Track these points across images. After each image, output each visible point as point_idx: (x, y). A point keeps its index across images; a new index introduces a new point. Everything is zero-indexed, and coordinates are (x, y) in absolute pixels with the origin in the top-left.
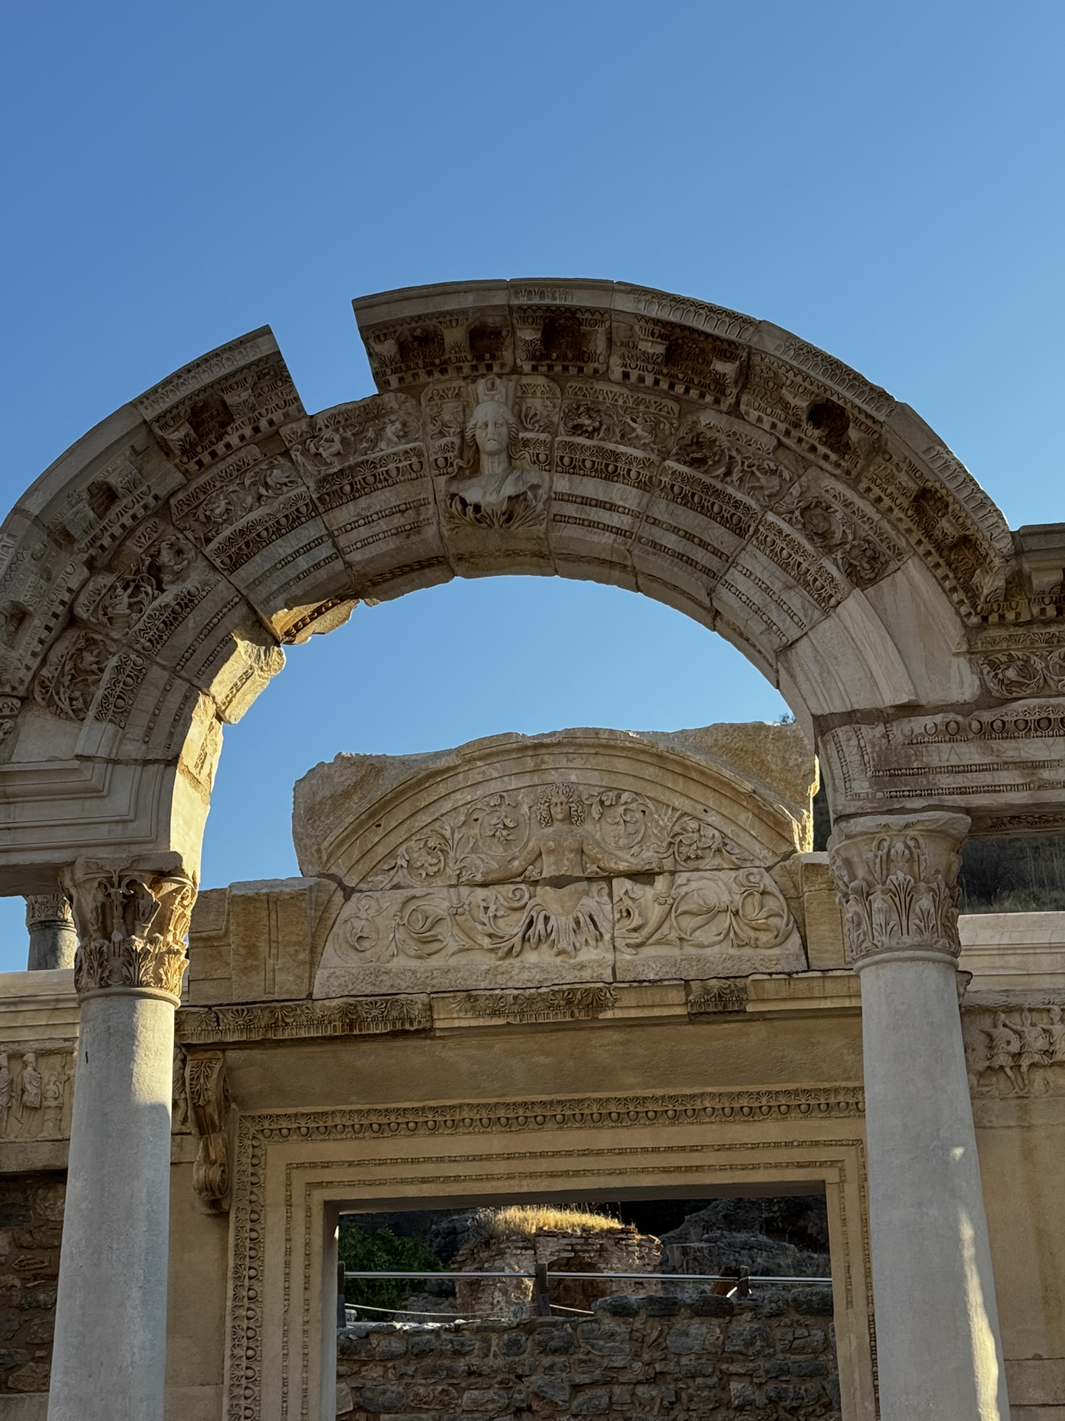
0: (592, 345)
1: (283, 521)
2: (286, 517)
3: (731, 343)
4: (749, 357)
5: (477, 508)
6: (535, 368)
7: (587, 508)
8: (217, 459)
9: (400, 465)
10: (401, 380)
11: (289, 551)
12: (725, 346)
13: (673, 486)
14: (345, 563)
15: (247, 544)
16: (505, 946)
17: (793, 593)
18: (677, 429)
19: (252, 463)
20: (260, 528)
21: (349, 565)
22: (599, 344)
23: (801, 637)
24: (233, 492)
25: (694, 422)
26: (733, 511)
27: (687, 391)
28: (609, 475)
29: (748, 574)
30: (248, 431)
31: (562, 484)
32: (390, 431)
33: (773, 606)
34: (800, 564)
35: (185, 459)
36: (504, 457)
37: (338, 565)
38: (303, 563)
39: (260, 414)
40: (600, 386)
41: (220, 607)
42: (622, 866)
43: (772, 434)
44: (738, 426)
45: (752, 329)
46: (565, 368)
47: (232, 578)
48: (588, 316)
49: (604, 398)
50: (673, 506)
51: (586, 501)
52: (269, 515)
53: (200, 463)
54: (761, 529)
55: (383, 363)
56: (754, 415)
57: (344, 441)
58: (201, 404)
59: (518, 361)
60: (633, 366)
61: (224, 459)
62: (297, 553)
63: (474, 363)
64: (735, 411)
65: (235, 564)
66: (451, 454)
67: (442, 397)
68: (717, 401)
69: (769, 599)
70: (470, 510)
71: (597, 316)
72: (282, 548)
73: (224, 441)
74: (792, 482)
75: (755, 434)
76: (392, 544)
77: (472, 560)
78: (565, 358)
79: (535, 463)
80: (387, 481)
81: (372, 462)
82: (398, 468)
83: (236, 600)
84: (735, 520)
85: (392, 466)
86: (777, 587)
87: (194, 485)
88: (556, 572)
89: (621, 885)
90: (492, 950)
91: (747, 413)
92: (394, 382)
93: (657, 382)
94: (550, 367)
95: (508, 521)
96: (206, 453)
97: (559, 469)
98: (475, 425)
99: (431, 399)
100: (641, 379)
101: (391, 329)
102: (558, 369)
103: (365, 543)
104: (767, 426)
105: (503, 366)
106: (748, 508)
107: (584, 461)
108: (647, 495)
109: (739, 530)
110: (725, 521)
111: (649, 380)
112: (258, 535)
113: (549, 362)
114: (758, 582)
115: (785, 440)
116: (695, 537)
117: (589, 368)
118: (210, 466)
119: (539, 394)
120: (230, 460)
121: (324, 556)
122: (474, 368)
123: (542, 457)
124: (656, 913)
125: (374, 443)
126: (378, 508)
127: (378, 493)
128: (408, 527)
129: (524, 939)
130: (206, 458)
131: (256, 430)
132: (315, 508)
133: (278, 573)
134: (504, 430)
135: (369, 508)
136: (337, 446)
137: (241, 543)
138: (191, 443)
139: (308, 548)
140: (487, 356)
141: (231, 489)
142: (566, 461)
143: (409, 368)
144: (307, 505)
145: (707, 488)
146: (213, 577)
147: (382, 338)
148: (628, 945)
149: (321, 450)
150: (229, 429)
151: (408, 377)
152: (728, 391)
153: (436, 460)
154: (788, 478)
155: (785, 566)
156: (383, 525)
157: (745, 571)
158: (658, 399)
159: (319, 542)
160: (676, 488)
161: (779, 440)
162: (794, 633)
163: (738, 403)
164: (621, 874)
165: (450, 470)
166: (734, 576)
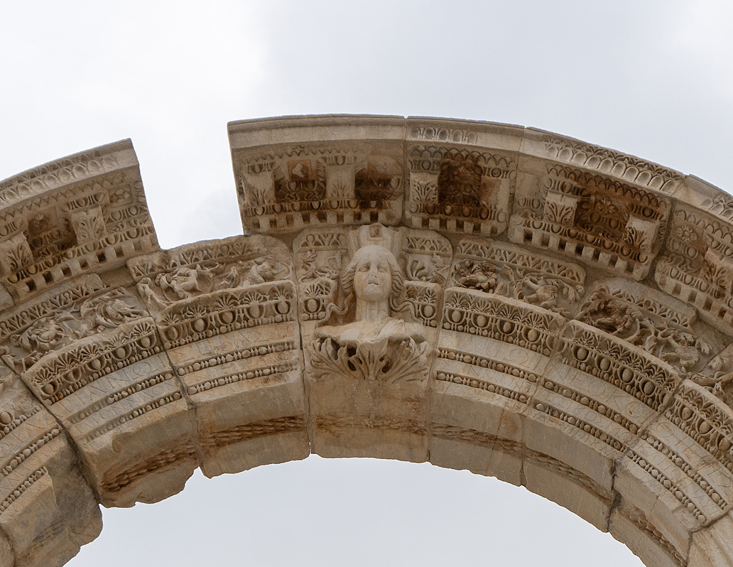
0: (492, 199)
1: (122, 352)
2: (125, 348)
3: (651, 197)
4: (671, 217)
5: (352, 351)
6: (425, 223)
7: (476, 368)
8: (51, 285)
9: (264, 304)
10: (273, 223)
11: (124, 385)
12: (645, 203)
13: (577, 349)
14: (190, 403)
15: (75, 373)
17: (711, 469)
18: (582, 296)
19: (92, 292)
20: (93, 357)
21: (194, 407)
22: (499, 197)
23: (721, 518)
24: (67, 319)
25: (602, 290)
26: (645, 377)
27: (596, 256)
28: (504, 333)
29: (661, 447)
30: (92, 258)
31: (449, 341)
32: (255, 270)
33: (688, 481)
34: (721, 437)
35: (15, 278)
36: (384, 306)
37: (182, 405)
38: (140, 399)
39: (107, 240)
40: (496, 245)
41: (34, 437)
43: (689, 305)
44: (651, 295)
45: (677, 183)
46: (460, 226)
47: (53, 409)
48: (492, 164)
49: (502, 259)
50: (575, 372)
51: (475, 361)
52: (106, 343)
53: (32, 286)
54: (678, 397)
55: (255, 200)
56: (671, 283)
57: (201, 278)
58: (41, 218)
59: (407, 213)
60: (537, 225)
61: (61, 284)
62: (134, 388)
63: (357, 210)
64: (648, 280)
65: (58, 394)
66: (324, 296)
67: (317, 244)
68: (629, 269)
69: (683, 475)
70: (343, 352)
71: (502, 166)
72: (116, 382)
73: (63, 265)
74: (711, 355)
75: (671, 305)
76: (246, 387)
77: (334, 428)
78: (461, 214)
79: (419, 316)
80: (247, 321)
81: (233, 298)
82: (261, 307)
83: (56, 431)
84: (647, 387)
85: (254, 304)
86: (693, 461)
87: (22, 308)
88: (429, 457)
91: (663, 284)
92: (264, 222)
93: (562, 246)
94: (443, 223)
95: (385, 369)
96: (40, 274)
97: (447, 325)
98: (354, 268)
99: (306, 244)
100: (545, 242)
101: (268, 161)
102: (451, 224)
103: (215, 384)
104: (684, 296)
105: (389, 217)
106: (664, 374)
107: (476, 316)
108: (546, 359)
109: (653, 401)
110: (634, 389)
111: (554, 241)
112: (90, 365)
113: (443, 216)
114: (671, 454)
115: (705, 313)
116: (599, 404)
117: (486, 228)
118: (43, 291)
119: (427, 250)
120: (67, 287)
121: (164, 394)
122: (358, 217)
123: (428, 310)
125: (235, 282)
126: (234, 348)
127: (236, 333)
128: (267, 371)
130: (40, 281)
131: (102, 258)
132: (161, 343)
133: (108, 408)
134: (388, 276)
135: (223, 347)
136: (192, 280)
137: (69, 371)
138: (24, 260)
139: (148, 384)
140: (373, 203)
141: (63, 316)
142: (456, 316)
143: (283, 210)
144: (150, 337)
145: (617, 350)
146: (29, 404)
147: (257, 169)
149: (173, 283)
150: (70, 252)
151: (281, 220)
152: (643, 257)
153: (306, 302)
154: (707, 351)
155: (704, 441)
156: (238, 367)
157: (656, 444)
158: (563, 263)
159: (160, 379)
160: (580, 351)
161: (697, 312)
162: (712, 511)
163: (653, 271)
165: (321, 314)
166: (643, 448)
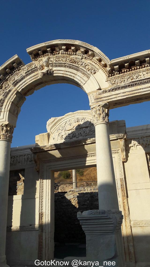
1: (21, 79)
4: (76, 46)
7: (58, 71)
9: (34, 70)
12: (73, 45)
15: (16, 83)
16: (70, 138)
17: (84, 77)
18: (69, 59)
19: (18, 73)
23: (85, 83)
25: (71, 57)
27: (70, 53)
28: (60, 66)
32: (34, 66)
34: (85, 73)
35: (9, 74)
36: (47, 66)
37: (28, 84)
41: (14, 91)
42: (84, 126)
44: (76, 56)
45: (75, 42)
47: (15, 87)
49: (60, 57)
50: (68, 69)
54: (79, 69)
55: (32, 57)
56: (78, 54)
58: (10, 66)
60: (62, 51)
62: (23, 83)
68: (73, 54)
71: (57, 45)
75: (79, 57)
76: (34, 80)
81: (31, 70)
87: (11, 77)
89: (84, 129)
90: (69, 138)
93: (66, 53)
94: (53, 54)
97: (54, 67)
99: (39, 61)
101: (32, 52)
103: (31, 81)
105: (47, 55)
106: (77, 67)
107: (57, 65)
108: (65, 68)
110: (75, 69)
112: (18, 81)
114: (80, 77)
116: (71, 72)
117: (57, 53)
119: (52, 58)
122: (43, 56)
124: (88, 131)
126: (32, 76)
128: (36, 78)
129: (73, 137)
130: (12, 73)
131: (18, 69)
133: (20, 86)
138: (9, 71)
143: (36, 58)
144: (23, 77)
145: (73, 65)
146: (13, 88)
148: (85, 136)
150: (14, 69)
153: (39, 68)
154: (83, 62)
159: (25, 81)
160: (69, 66)
161: (82, 57)
164: (84, 127)
166: (77, 76)
